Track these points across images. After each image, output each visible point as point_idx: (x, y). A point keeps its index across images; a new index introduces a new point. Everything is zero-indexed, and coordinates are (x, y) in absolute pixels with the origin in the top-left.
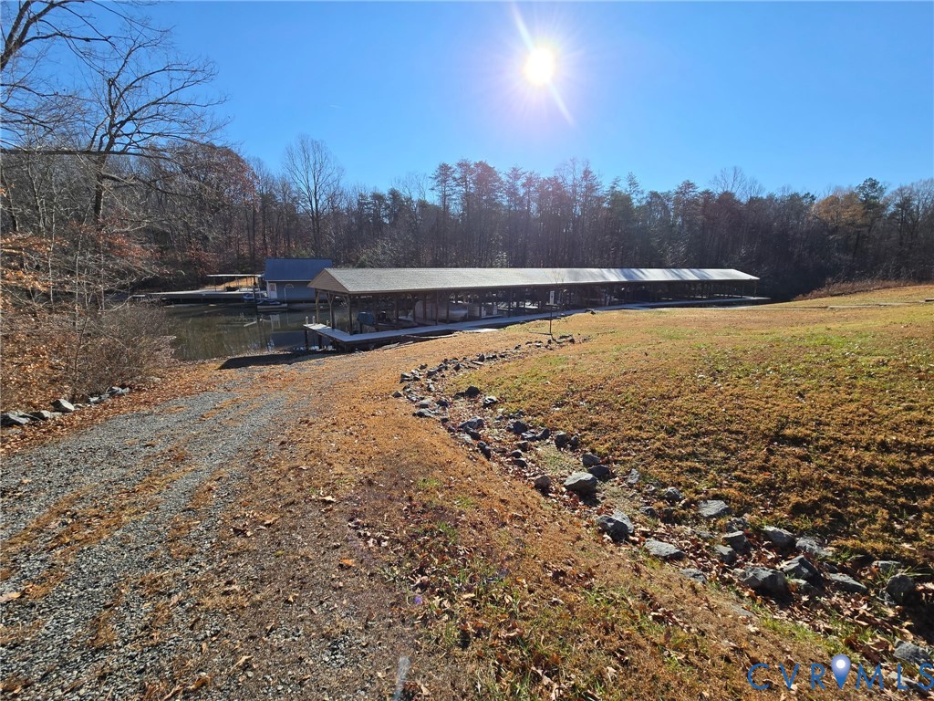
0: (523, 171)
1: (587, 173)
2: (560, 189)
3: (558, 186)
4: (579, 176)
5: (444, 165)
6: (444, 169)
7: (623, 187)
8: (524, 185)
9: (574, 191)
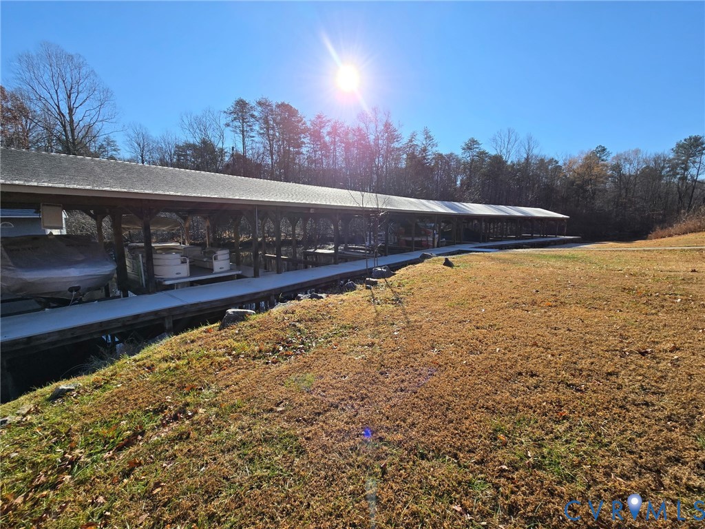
0: (328, 119)
1: (387, 126)
2: (364, 140)
3: (363, 137)
4: (381, 127)
5: (242, 101)
6: (241, 105)
7: (420, 141)
8: (329, 133)
9: (377, 145)
